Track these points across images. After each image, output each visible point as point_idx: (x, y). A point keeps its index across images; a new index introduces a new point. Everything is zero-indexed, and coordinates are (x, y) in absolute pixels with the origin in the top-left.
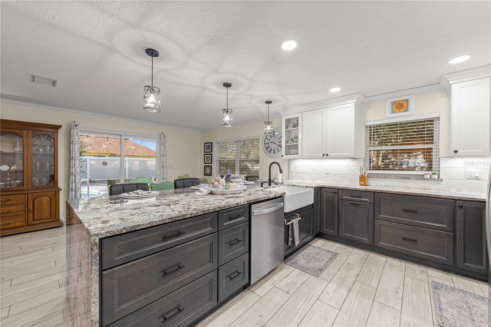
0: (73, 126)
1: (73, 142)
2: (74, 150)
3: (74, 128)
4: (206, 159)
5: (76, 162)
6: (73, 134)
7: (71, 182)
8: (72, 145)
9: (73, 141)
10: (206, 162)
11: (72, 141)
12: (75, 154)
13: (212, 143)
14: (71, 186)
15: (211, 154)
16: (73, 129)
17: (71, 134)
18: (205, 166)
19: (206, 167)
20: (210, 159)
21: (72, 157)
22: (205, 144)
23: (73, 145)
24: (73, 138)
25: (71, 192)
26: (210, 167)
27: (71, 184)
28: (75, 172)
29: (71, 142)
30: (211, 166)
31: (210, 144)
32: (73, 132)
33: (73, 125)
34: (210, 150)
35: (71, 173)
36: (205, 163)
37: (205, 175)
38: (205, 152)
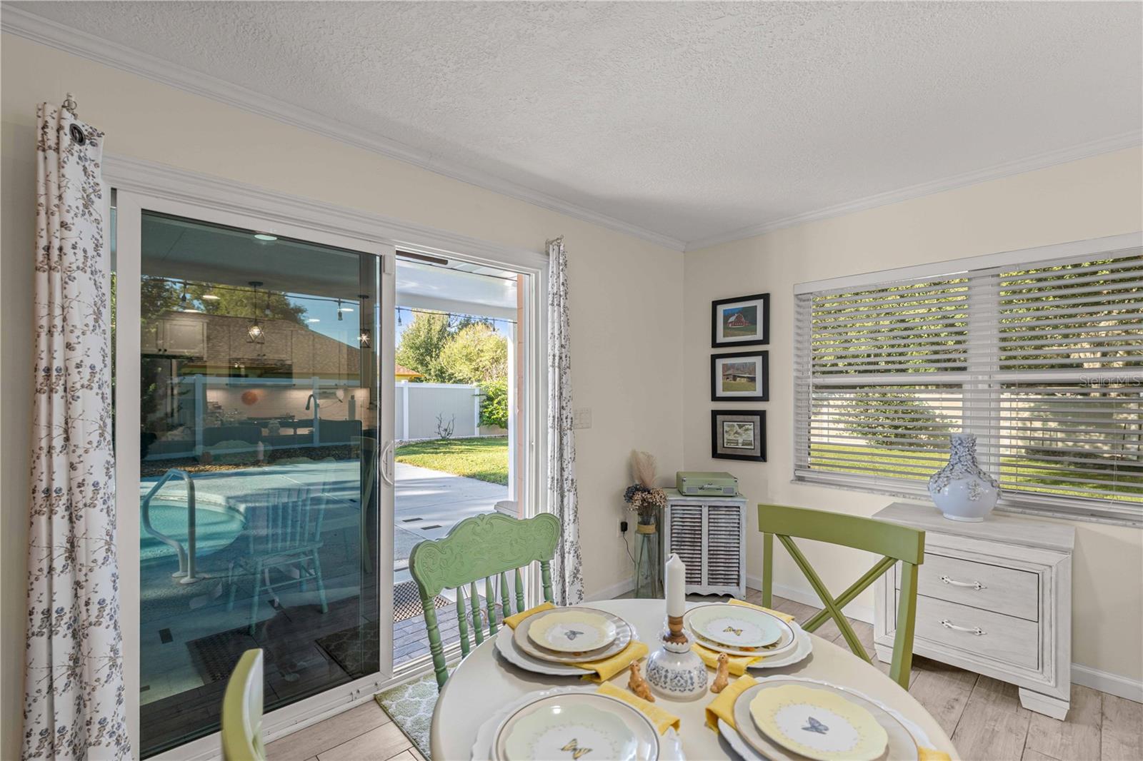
0: (51, 134)
1: (55, 253)
2: (64, 320)
3: (57, 150)
4: (726, 376)
5: (77, 407)
6: (54, 191)
7: (45, 565)
8: (43, 277)
9: (56, 244)
10: (720, 393)
11: (48, 249)
12: (69, 346)
13: (766, 298)
14: (45, 598)
15: (765, 355)
16: (52, 155)
17: (42, 190)
18: (715, 414)
19: (719, 418)
20: (753, 379)
21: (48, 370)
22: (715, 304)
23: (57, 276)
24: (56, 221)
25: (40, 643)
26: (757, 418)
27: (44, 581)
28: (70, 489)
29: (41, 253)
30: (762, 414)
31: (759, 304)
32: (54, 178)
33: (52, 124)
34: (754, 331)
35: (40, 496)
36: (715, 398)
37: (715, 454)
38: (715, 344)
